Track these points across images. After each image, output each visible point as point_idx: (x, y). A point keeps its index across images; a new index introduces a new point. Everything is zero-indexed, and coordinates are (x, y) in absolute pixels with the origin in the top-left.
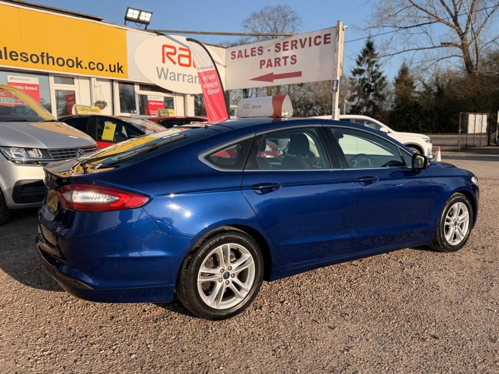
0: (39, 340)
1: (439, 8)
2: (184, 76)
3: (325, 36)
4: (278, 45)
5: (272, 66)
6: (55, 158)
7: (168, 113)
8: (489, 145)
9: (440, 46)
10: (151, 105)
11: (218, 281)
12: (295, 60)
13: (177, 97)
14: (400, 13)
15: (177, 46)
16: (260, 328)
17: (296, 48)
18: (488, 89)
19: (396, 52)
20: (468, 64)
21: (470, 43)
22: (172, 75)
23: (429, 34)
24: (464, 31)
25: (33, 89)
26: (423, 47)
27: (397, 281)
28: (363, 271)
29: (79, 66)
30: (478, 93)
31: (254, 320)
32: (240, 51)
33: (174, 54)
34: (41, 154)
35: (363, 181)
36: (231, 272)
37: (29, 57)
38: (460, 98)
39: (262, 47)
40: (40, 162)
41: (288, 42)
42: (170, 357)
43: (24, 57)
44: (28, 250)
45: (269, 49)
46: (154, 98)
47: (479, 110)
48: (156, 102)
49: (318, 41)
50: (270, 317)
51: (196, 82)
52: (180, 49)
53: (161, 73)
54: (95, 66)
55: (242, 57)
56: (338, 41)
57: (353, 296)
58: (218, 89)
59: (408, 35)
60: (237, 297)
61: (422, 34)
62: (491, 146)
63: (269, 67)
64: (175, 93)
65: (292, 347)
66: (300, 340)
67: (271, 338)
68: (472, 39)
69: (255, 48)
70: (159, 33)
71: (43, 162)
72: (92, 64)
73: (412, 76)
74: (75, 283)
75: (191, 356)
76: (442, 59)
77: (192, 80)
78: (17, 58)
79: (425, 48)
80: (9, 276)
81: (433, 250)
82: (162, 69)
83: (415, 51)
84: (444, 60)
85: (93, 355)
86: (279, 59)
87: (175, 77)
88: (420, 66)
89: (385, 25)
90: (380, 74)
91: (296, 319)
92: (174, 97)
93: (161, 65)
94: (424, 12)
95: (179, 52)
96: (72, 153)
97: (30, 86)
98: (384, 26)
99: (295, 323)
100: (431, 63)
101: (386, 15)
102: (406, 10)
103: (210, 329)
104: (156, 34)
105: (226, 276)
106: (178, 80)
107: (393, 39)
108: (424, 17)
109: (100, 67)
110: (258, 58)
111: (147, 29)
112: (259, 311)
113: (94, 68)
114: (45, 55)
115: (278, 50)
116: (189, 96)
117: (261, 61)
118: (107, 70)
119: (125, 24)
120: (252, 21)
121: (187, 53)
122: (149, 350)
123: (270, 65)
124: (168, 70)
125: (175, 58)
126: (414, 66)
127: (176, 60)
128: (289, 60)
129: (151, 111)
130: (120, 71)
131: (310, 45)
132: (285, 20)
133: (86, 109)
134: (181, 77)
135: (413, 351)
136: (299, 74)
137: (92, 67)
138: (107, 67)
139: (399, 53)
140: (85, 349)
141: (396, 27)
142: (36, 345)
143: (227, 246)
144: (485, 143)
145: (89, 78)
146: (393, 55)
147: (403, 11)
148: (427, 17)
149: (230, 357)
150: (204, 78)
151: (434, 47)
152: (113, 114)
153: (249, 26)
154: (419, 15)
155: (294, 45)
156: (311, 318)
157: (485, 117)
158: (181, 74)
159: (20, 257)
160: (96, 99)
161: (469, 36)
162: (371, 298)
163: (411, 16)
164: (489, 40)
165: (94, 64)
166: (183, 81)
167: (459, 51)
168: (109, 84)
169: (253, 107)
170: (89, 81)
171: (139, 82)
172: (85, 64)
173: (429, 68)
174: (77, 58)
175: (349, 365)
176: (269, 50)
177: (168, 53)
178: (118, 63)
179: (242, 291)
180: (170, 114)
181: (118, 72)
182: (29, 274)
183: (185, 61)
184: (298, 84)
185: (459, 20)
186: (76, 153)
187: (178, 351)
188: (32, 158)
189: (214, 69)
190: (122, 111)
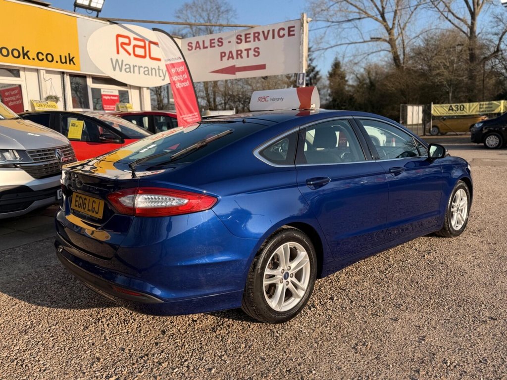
0: (95, 365)
1: (368, 4)
2: (139, 67)
3: (289, 28)
4: (239, 37)
5: (233, 59)
6: (34, 160)
7: (127, 108)
8: (424, 135)
9: (370, 41)
10: (105, 99)
11: (279, 283)
12: (259, 53)
13: (132, 90)
14: (332, 7)
15: (132, 36)
16: (326, 327)
17: (259, 40)
18: (416, 82)
19: (329, 46)
20: (396, 58)
21: (397, 38)
22: (128, 66)
23: (360, 29)
24: (391, 26)
26: (354, 41)
27: (425, 268)
28: (388, 261)
29: (26, 57)
30: (408, 86)
31: (315, 320)
32: (198, 42)
33: (129, 44)
34: (18, 156)
35: (393, 172)
36: (290, 272)
38: (391, 90)
39: (222, 39)
40: (18, 165)
41: (249, 34)
42: (253, 367)
44: (19, 266)
45: (229, 40)
46: (108, 92)
47: (408, 102)
48: (110, 96)
49: (282, 33)
50: (329, 315)
51: (152, 75)
52: (135, 39)
53: (115, 65)
54: (44, 57)
55: (200, 49)
56: (303, 34)
57: (394, 286)
58: (188, 82)
59: (340, 30)
60: (295, 298)
61: (353, 29)
62: (427, 136)
63: (231, 59)
64: (130, 85)
65: (369, 343)
66: (372, 335)
67: (343, 336)
68: (399, 35)
69: (214, 39)
70: (112, 22)
71: (22, 165)
72: (40, 55)
73: (344, 70)
74: (144, 298)
75: (275, 363)
76: (372, 53)
77: (149, 73)
79: (356, 43)
80: (10, 298)
81: (439, 236)
82: (117, 60)
83: (347, 45)
84: (374, 54)
85: (168, 374)
86: (241, 51)
87: (130, 69)
88: (353, 60)
89: (318, 19)
90: (314, 68)
91: (356, 314)
92: (129, 90)
93: (115, 56)
94: (354, 7)
95: (134, 42)
96: (51, 154)
98: (317, 21)
99: (357, 319)
100: (362, 57)
101: (318, 10)
102: (337, 5)
103: (276, 333)
104: (108, 23)
105: (286, 277)
106: (134, 72)
107: (327, 33)
108: (355, 12)
109: (49, 58)
110: (218, 50)
111: (99, 16)
112: (314, 310)
113: (43, 60)
115: (239, 41)
116: (145, 89)
117: (221, 53)
118: (57, 62)
119: (74, 11)
120: (184, 12)
121: (142, 44)
122: (226, 363)
123: (231, 56)
124: (122, 61)
125: (130, 48)
126: (346, 60)
127: (131, 51)
128: (251, 53)
129: (105, 106)
130: (71, 62)
131: (273, 37)
132: (219, 11)
133: (43, 104)
134: (136, 69)
135: (481, 333)
136: (263, 67)
137: (41, 58)
138: (57, 58)
139: (332, 47)
140: (155, 370)
141: (328, 21)
142: (95, 372)
143: (287, 245)
144: (421, 133)
145: (37, 71)
146: (327, 49)
147: (335, 6)
148: (357, 13)
149: (315, 360)
150: (173, 71)
151: (364, 42)
152: (65, 109)
153: (181, 16)
154: (349, 10)
155: (256, 36)
156: (370, 312)
157: (421, 108)
158: (136, 66)
159: (12, 275)
160: (46, 93)
161: (395, 31)
162: (412, 286)
163: (343, 11)
164: (414, 35)
165: (43, 55)
166: (139, 73)
167: (387, 46)
168: (59, 77)
169: (272, 100)
170: (36, 73)
171: (91, 75)
172: (32, 55)
173: (361, 62)
174: (23, 48)
175: (434, 354)
176: (230, 42)
177: (123, 43)
178: (69, 54)
179: (299, 290)
180: (128, 109)
181: (70, 64)
182: (34, 292)
183: (140, 51)
184: (262, 77)
185: (386, 16)
186: (54, 153)
187: (257, 360)
188: (8, 161)
189: (182, 60)
190: (74, 107)
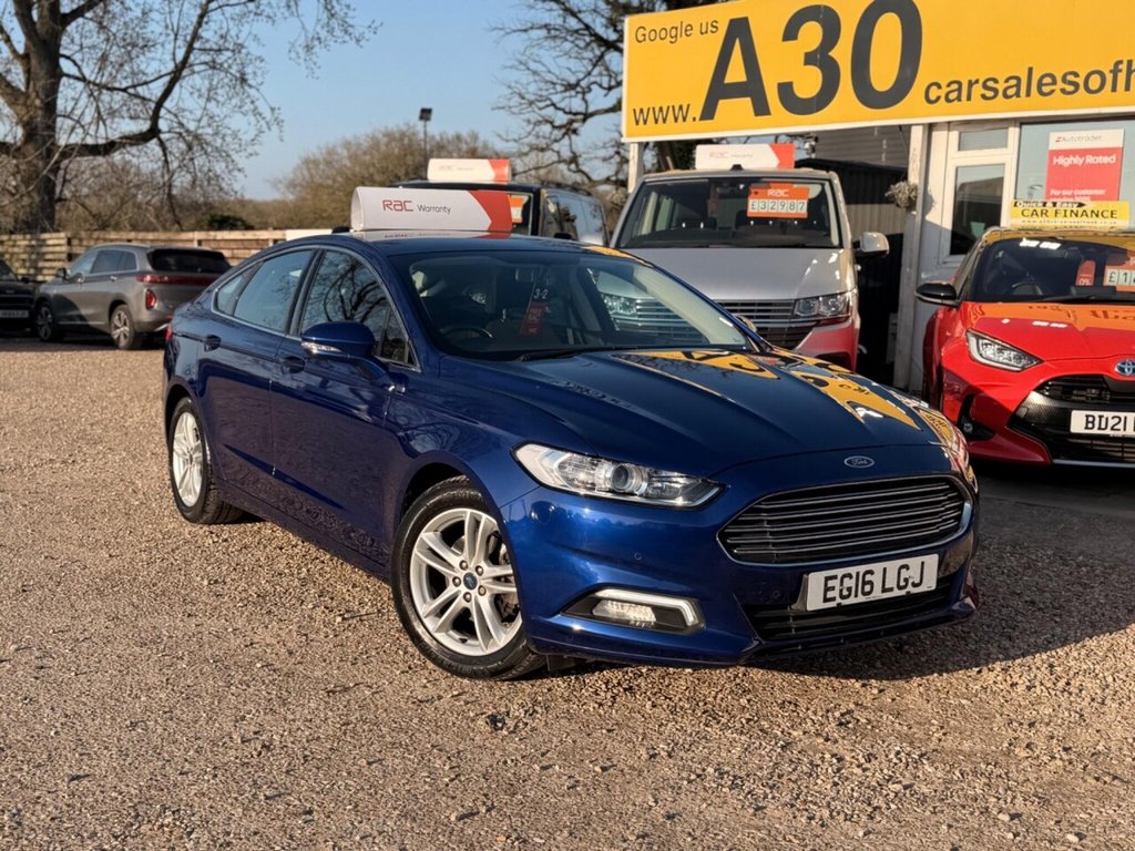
25: (1106, 159)
37: (1081, 81)
43: (1071, 83)
78: (1053, 87)
97: (1097, 155)
114: (1123, 67)
